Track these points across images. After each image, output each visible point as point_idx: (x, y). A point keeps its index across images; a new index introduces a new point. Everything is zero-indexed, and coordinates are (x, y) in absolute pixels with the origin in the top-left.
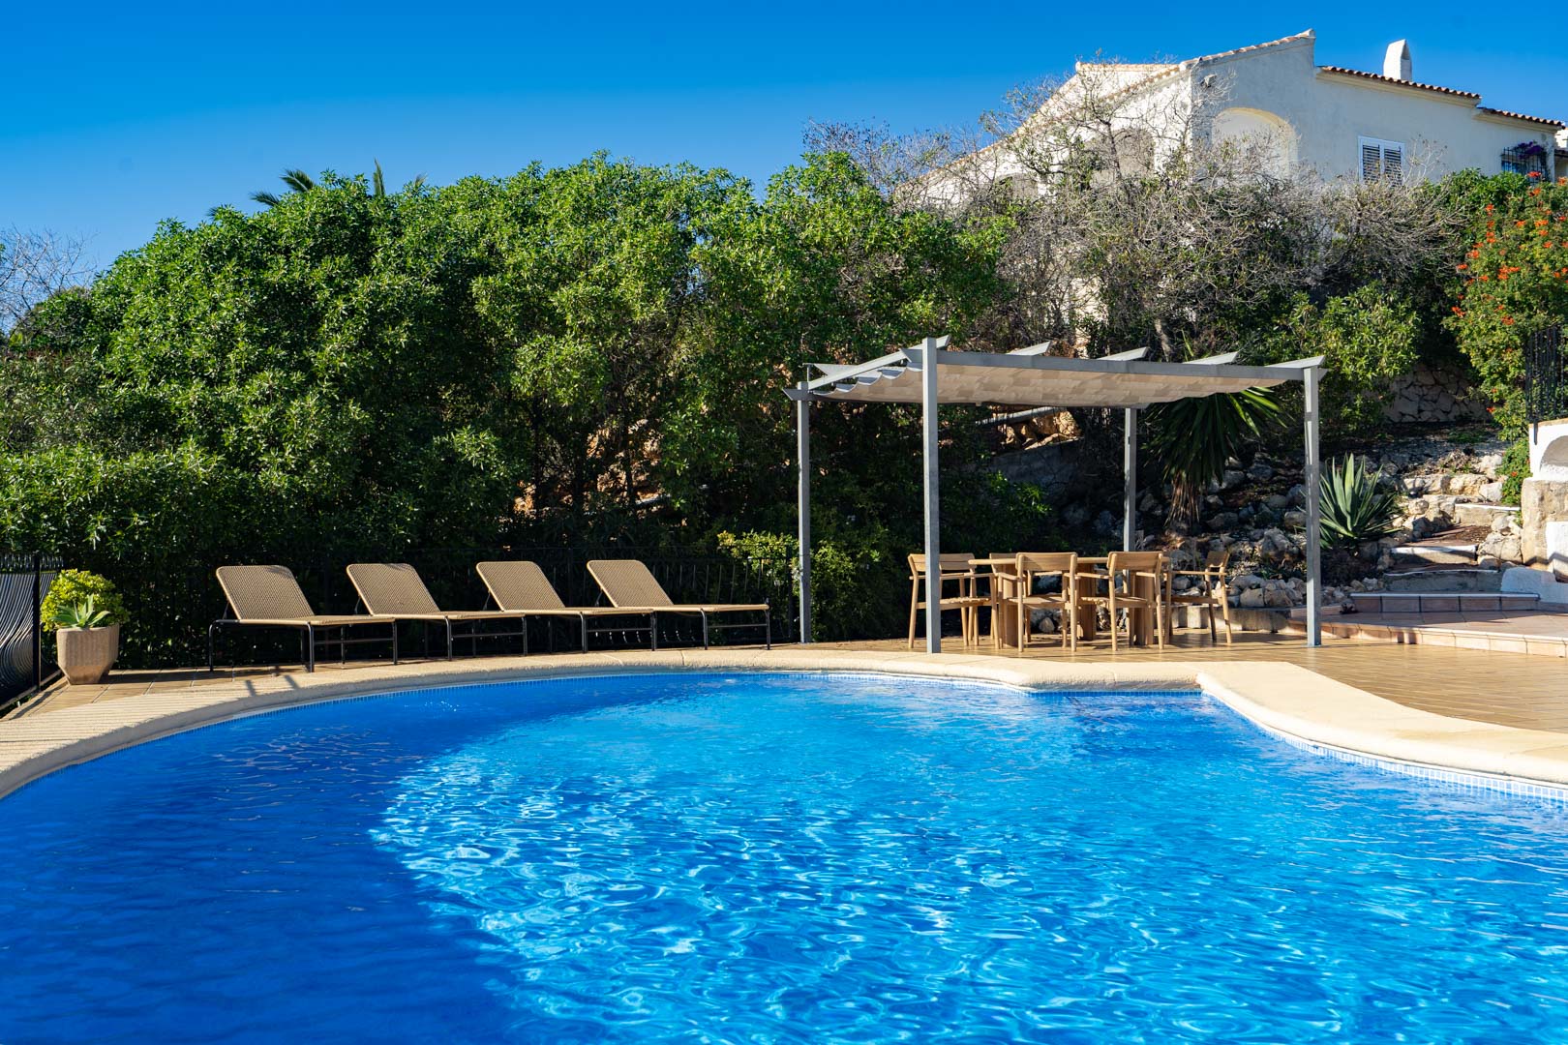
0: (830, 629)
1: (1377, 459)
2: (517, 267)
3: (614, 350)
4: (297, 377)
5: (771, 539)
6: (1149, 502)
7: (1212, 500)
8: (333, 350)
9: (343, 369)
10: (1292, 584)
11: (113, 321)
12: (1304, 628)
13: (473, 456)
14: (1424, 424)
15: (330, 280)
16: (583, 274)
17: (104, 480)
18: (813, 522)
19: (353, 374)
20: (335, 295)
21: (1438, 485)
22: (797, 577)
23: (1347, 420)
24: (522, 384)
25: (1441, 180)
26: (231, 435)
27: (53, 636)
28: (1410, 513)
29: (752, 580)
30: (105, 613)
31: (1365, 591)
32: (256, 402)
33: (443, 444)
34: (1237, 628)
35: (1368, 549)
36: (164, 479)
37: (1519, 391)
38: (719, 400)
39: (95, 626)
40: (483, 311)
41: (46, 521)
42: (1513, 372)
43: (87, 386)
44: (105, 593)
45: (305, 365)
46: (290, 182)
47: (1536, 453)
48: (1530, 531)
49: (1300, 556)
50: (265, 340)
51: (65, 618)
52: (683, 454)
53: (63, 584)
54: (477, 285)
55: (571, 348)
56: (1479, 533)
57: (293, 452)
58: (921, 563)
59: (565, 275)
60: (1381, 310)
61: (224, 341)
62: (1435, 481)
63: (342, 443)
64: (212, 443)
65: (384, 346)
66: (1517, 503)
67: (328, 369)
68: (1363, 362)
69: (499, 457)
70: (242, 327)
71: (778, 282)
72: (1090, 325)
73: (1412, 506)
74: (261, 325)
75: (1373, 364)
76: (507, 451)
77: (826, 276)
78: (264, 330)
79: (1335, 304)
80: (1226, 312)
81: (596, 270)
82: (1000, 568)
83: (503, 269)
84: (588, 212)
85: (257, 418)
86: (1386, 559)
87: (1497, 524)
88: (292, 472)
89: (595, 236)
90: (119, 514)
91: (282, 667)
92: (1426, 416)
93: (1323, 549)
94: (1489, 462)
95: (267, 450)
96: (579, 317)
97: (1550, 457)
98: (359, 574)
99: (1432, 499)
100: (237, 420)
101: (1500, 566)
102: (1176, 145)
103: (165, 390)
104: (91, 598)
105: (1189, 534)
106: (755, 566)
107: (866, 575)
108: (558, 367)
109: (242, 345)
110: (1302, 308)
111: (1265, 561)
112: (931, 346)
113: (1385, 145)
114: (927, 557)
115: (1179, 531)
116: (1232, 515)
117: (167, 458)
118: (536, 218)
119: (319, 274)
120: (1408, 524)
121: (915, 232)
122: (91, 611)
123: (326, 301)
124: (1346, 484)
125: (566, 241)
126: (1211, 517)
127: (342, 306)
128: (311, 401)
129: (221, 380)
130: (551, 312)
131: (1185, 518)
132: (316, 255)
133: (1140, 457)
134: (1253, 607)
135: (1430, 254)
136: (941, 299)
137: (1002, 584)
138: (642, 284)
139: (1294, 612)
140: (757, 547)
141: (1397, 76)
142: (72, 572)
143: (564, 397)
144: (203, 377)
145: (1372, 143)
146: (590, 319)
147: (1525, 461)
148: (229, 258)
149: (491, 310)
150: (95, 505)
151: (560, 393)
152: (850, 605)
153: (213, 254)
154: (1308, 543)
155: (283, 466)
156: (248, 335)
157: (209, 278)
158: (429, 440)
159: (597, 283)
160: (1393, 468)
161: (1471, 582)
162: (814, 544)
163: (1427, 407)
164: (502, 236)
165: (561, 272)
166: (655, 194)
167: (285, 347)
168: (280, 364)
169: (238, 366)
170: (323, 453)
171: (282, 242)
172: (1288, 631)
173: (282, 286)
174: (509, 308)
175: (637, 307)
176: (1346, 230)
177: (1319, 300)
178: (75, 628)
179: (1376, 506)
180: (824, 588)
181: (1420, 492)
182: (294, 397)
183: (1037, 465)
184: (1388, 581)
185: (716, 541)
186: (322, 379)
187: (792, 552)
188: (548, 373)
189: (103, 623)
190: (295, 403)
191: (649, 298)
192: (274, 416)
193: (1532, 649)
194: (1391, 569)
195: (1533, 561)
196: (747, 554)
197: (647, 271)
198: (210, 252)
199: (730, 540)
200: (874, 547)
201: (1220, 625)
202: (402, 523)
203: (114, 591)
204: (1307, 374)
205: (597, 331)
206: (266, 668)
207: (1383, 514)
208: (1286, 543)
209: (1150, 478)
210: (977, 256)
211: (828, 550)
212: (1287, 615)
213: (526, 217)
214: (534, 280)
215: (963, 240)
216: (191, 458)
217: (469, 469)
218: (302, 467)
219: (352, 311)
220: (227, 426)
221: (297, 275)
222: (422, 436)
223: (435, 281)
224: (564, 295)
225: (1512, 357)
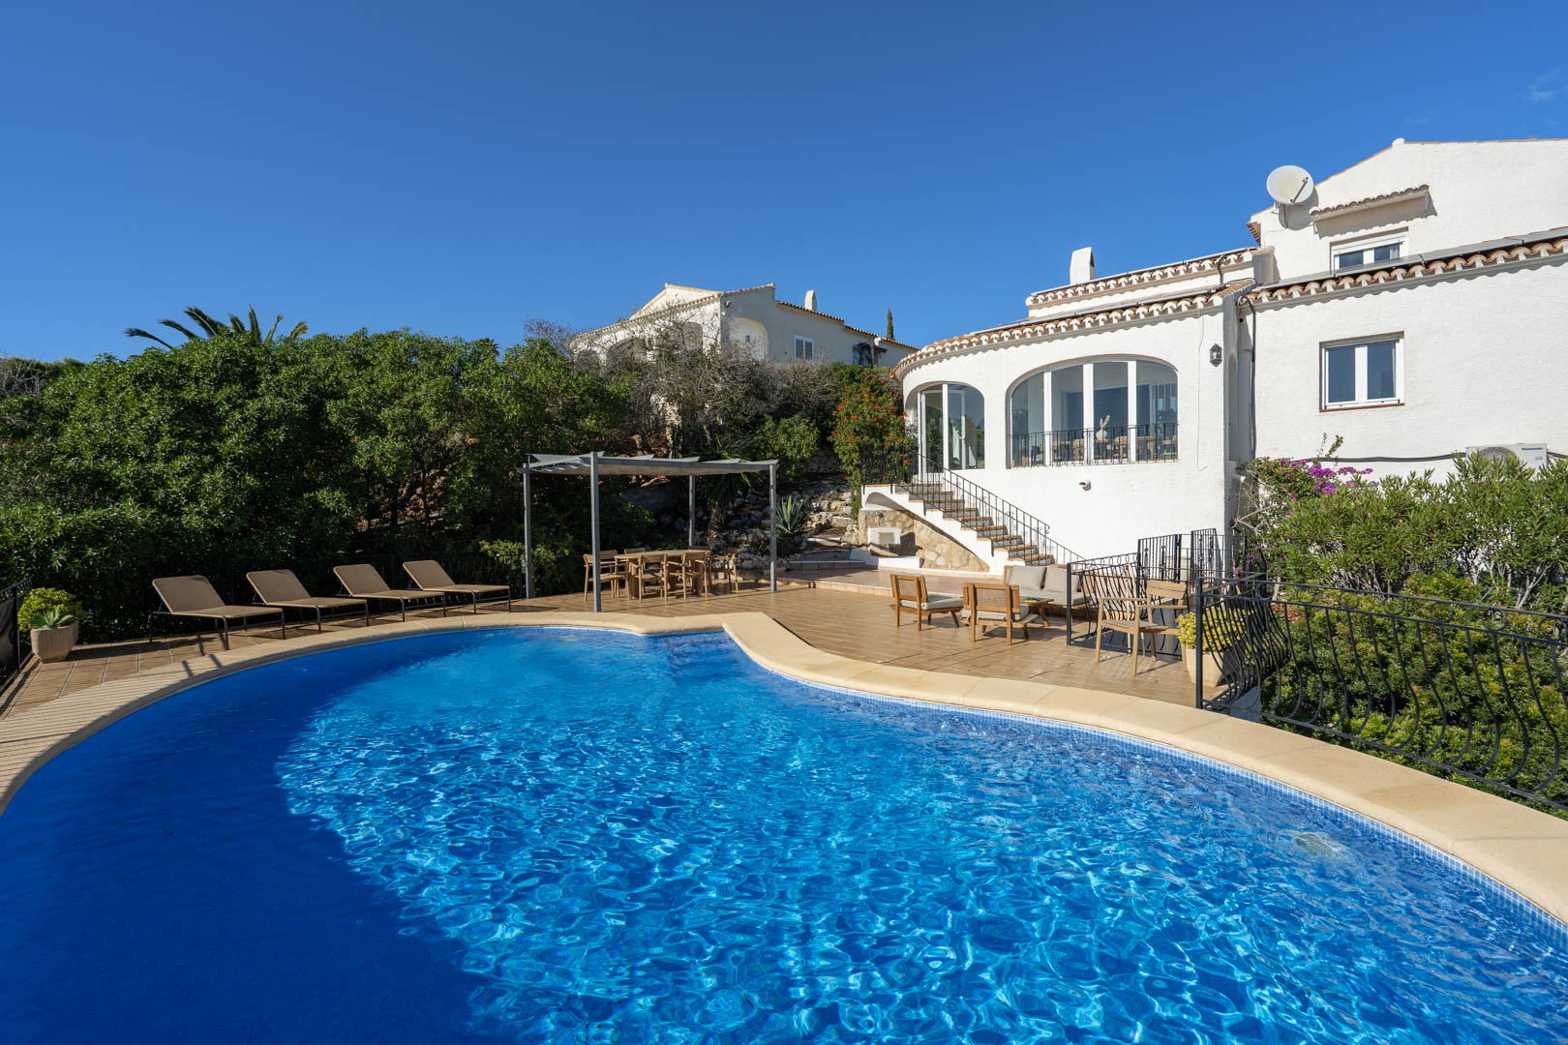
0: (543, 590)
1: (801, 492)
2: (356, 396)
3: (418, 445)
4: (207, 459)
5: (510, 545)
6: (701, 513)
7: (730, 512)
8: (233, 444)
9: (240, 454)
10: (764, 558)
11: (62, 415)
12: (769, 579)
13: (331, 505)
14: (822, 474)
15: (228, 399)
16: (397, 401)
17: (63, 528)
18: (532, 534)
19: (247, 457)
20: (233, 408)
21: (826, 507)
22: (524, 565)
23: (789, 476)
24: (360, 462)
25: (828, 364)
26: (160, 494)
27: (28, 633)
28: (815, 520)
29: (500, 566)
30: (69, 616)
31: (795, 560)
32: (178, 474)
33: (310, 498)
34: (740, 579)
35: (797, 539)
36: (109, 525)
37: (858, 470)
38: (478, 470)
39: (62, 625)
40: (334, 420)
41: (16, 555)
42: (855, 462)
43: (44, 462)
44: (67, 604)
45: (213, 451)
46: (190, 314)
47: (864, 498)
48: (861, 532)
49: (768, 542)
50: (182, 436)
51: (37, 621)
52: (459, 501)
53: (34, 599)
54: (330, 405)
55: (389, 445)
56: (841, 531)
57: (207, 505)
58: (591, 559)
59: (387, 400)
60: (803, 426)
61: (153, 435)
62: (824, 504)
63: (240, 499)
64: (145, 500)
65: (269, 441)
66: (856, 519)
67: (229, 454)
68: (795, 451)
69: (348, 506)
70: (166, 427)
71: (513, 411)
72: (672, 426)
73: (815, 517)
74: (179, 425)
75: (800, 451)
76: (352, 501)
77: (540, 406)
78: (182, 429)
79: (784, 422)
80: (737, 423)
81: (405, 399)
82: (631, 560)
83: (346, 397)
84: (399, 365)
85: (178, 486)
86: (804, 544)
87: (849, 528)
88: (205, 517)
89: (404, 380)
90: (77, 549)
91: (203, 636)
92: (822, 470)
93: (778, 539)
94: (847, 496)
95: (187, 504)
96: (396, 426)
97: (869, 501)
98: (256, 579)
99: (823, 514)
100: (164, 485)
101: (850, 547)
102: (713, 342)
103: (105, 464)
104: (57, 608)
105: (720, 531)
106: (501, 559)
107: (561, 561)
108: (383, 454)
109: (166, 439)
110: (770, 424)
111: (753, 544)
112: (595, 456)
113: (805, 339)
114: (594, 556)
115: (714, 529)
116: (738, 521)
117: (112, 512)
118: (367, 363)
119: (221, 395)
120: (814, 525)
121: (585, 384)
122: (57, 617)
123: (227, 412)
124: (788, 509)
125: (389, 381)
126: (730, 521)
127: (238, 416)
128: (218, 475)
129: (150, 458)
130: (378, 422)
131: (718, 523)
132: (219, 384)
133: (697, 494)
134: (747, 569)
135: (823, 398)
136: (598, 419)
137: (632, 567)
138: (433, 409)
139: (765, 572)
140: (502, 549)
141: (810, 308)
142: (39, 591)
143: (388, 471)
144: (136, 457)
145: (800, 338)
146: (402, 428)
147: (860, 502)
148: (154, 382)
149: (339, 420)
150: (57, 543)
151: (385, 469)
152: (553, 576)
153: (142, 381)
154: (772, 535)
155: (199, 513)
156: (170, 432)
157: (138, 394)
158: (300, 495)
159: (405, 407)
160: (807, 497)
161: (838, 555)
162: (533, 546)
163: (822, 466)
164: (345, 375)
165: (384, 400)
166: (439, 355)
167: (198, 440)
168: (194, 450)
169: (163, 451)
170: (227, 505)
171: (193, 374)
172: (763, 581)
173: (194, 402)
174: (351, 420)
175: (431, 422)
176: (788, 384)
177: (777, 418)
178: (46, 628)
179: (800, 517)
180: (539, 569)
181: (819, 510)
182: (206, 471)
183: (647, 494)
184: (805, 555)
185: (479, 547)
186: (226, 460)
187: (521, 552)
188: (377, 458)
189: (67, 623)
190: (207, 476)
191: (438, 416)
192: (190, 483)
193: (862, 591)
194: (806, 549)
195: (863, 545)
196: (496, 553)
197: (437, 403)
198: (138, 378)
199: (487, 546)
200: (567, 548)
201: (733, 578)
202: (284, 545)
203: (74, 600)
204: (771, 467)
205: (407, 434)
206: (190, 638)
207: (803, 521)
208: (762, 536)
209: (700, 502)
210: (617, 397)
211: (541, 550)
212: (762, 573)
213: (361, 363)
214: (367, 402)
215: (610, 388)
216: (131, 510)
217: (328, 513)
218: (213, 513)
219: (245, 420)
220: (156, 489)
221: (205, 395)
222: (296, 493)
223: (302, 402)
224: (386, 413)
225: (855, 456)
